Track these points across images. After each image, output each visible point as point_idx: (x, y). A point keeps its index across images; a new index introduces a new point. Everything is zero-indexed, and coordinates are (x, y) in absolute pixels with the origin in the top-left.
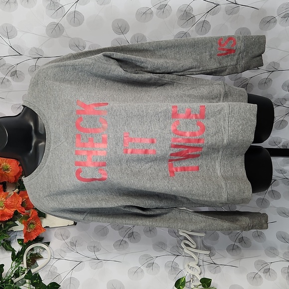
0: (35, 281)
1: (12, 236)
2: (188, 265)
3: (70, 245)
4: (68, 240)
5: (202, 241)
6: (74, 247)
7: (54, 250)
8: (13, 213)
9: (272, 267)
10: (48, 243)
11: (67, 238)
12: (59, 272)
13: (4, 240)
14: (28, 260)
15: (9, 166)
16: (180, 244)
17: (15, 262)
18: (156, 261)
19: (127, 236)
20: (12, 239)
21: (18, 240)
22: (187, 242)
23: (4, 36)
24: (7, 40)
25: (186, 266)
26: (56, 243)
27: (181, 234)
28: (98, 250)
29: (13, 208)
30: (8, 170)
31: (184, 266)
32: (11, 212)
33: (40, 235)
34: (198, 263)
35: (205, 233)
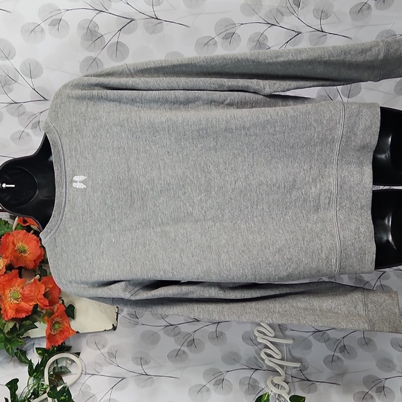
0: (63, 398)
1: (28, 344)
2: (272, 382)
3: (107, 356)
4: (105, 350)
5: (289, 350)
6: (113, 359)
7: (86, 363)
8: (32, 307)
9: (387, 384)
10: (78, 354)
11: (104, 347)
12: (93, 391)
13: (17, 349)
14: (50, 376)
15: (26, 247)
16: (259, 355)
17: (32, 378)
18: (228, 377)
19: (186, 343)
20: (28, 348)
21: (36, 348)
22: (268, 351)
23: (26, 75)
24: (29, 80)
25: (269, 383)
26: (89, 354)
27: (261, 341)
28: (147, 363)
29: (31, 300)
30: (25, 251)
31: (266, 382)
32: (29, 306)
33: (67, 344)
34: (286, 379)
35: (293, 339)
